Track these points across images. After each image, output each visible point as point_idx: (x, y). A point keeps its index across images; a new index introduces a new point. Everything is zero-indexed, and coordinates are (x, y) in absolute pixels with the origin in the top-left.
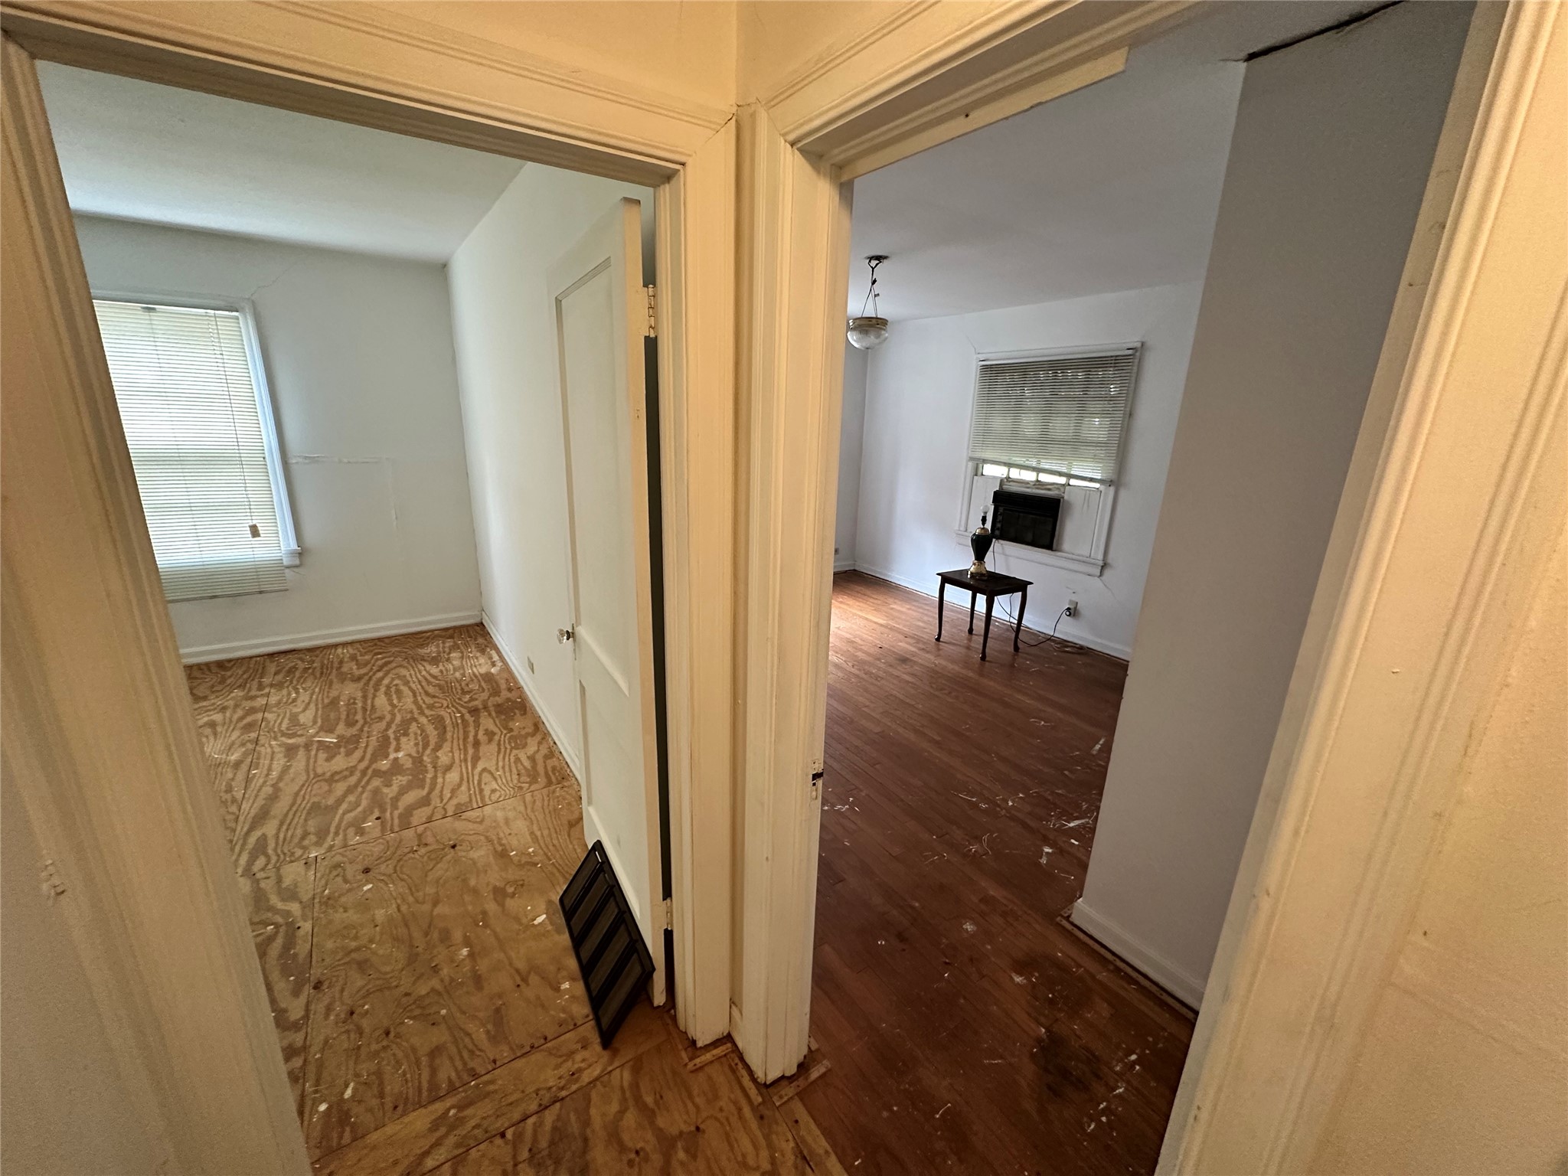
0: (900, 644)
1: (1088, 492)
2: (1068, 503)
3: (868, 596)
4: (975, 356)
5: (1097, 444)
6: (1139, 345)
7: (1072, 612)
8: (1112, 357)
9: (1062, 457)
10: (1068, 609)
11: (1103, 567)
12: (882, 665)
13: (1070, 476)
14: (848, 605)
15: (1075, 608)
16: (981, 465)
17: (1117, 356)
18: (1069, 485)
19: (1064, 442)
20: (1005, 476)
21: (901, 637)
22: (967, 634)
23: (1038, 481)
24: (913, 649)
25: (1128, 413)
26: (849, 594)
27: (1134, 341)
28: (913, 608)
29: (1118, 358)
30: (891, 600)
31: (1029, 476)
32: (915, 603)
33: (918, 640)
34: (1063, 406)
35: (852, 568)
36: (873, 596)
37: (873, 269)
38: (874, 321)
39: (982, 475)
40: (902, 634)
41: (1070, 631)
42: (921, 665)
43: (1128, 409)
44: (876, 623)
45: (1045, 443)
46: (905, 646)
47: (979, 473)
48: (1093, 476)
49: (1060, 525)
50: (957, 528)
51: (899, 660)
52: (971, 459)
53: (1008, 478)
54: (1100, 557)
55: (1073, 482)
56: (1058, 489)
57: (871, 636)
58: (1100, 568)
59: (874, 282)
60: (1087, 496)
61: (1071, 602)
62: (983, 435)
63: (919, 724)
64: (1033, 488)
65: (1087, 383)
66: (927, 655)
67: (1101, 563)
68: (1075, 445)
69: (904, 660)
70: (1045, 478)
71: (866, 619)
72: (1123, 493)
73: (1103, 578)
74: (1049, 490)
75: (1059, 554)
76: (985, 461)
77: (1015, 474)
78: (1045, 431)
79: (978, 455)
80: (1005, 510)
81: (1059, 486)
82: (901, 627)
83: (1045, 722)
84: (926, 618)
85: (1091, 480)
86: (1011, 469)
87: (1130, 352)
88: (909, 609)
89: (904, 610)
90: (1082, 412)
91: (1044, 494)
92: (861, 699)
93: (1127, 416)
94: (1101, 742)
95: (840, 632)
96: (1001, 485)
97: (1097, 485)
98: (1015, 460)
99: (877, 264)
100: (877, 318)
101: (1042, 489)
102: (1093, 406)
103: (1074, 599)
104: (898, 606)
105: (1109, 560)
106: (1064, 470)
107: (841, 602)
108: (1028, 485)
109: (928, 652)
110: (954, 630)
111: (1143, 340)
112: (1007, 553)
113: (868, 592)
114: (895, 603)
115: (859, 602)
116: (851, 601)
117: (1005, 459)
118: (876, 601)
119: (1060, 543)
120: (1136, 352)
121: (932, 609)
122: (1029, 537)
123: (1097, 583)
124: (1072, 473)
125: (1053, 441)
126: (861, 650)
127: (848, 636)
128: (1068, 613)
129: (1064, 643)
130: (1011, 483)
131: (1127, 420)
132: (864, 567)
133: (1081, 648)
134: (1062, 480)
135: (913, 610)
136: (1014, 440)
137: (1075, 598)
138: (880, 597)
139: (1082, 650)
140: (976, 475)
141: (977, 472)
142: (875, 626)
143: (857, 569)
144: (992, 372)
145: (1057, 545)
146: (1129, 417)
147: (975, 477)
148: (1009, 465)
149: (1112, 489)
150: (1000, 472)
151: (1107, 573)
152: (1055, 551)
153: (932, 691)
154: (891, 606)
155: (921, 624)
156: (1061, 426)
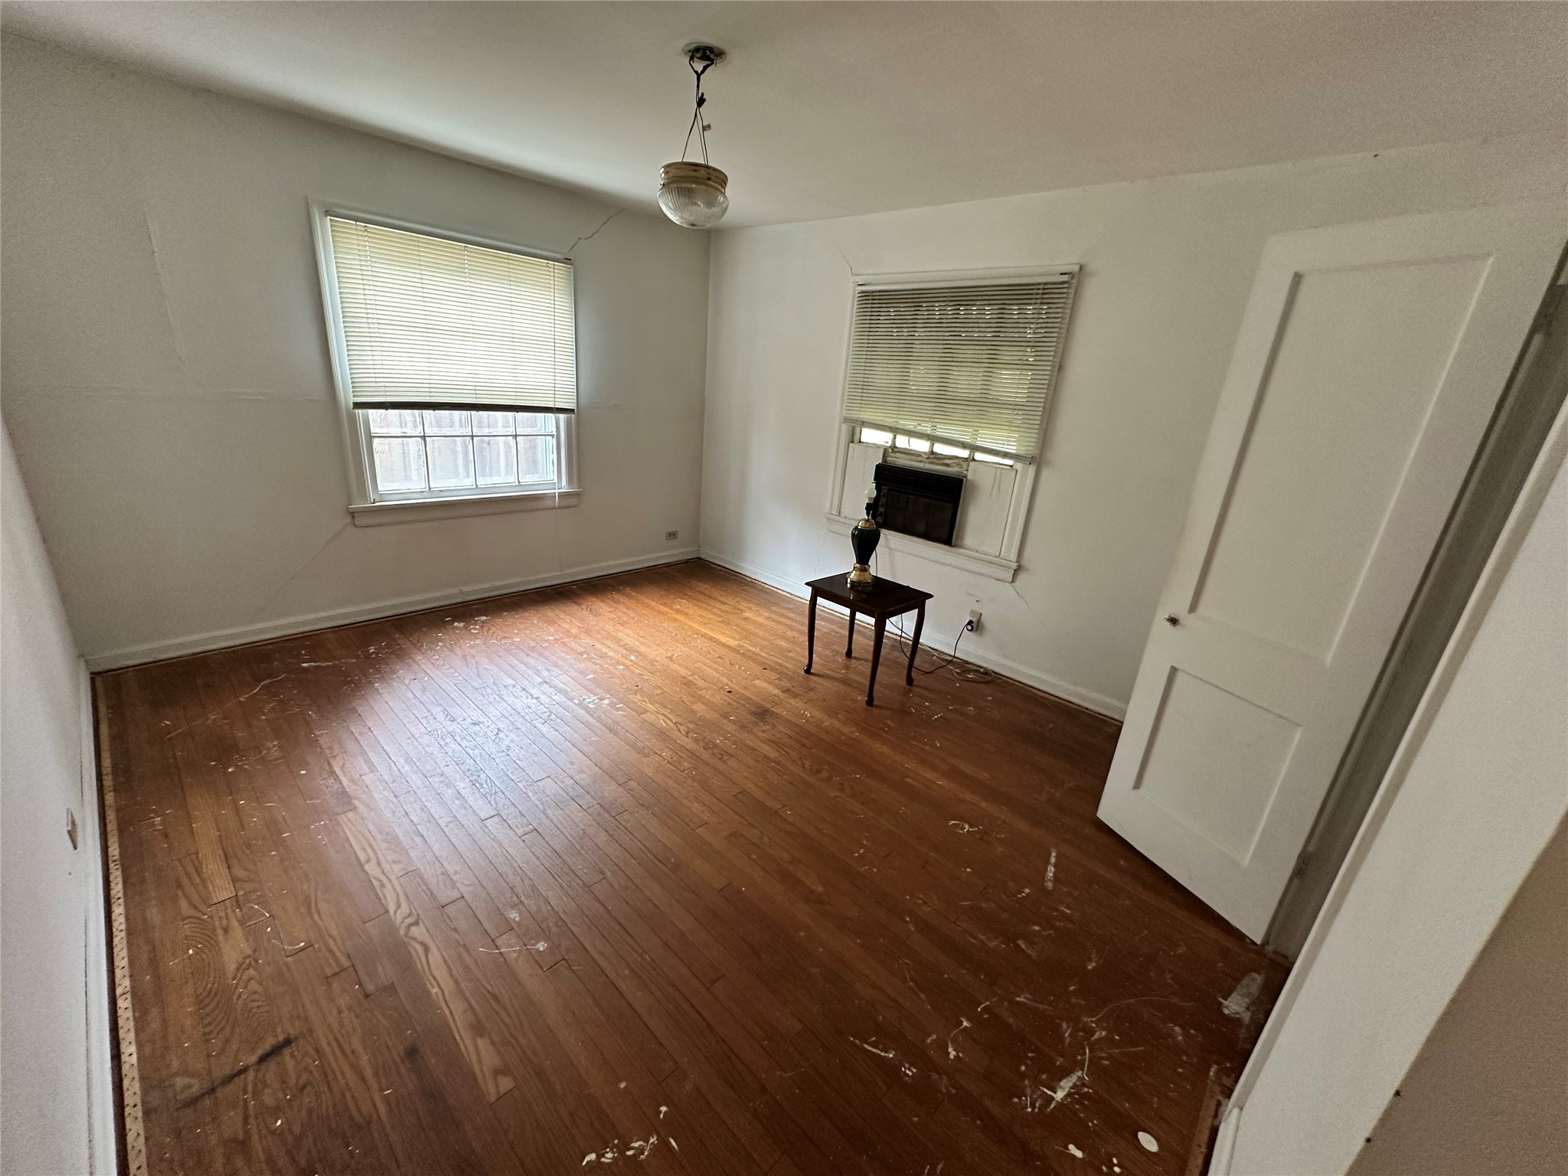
0: (757, 682)
1: (999, 471)
2: (972, 483)
3: (714, 599)
4: (852, 279)
5: (1015, 407)
6: (1076, 268)
7: (974, 626)
8: (1039, 284)
9: (965, 422)
10: (970, 623)
11: (1016, 572)
12: (730, 727)
13: (975, 448)
14: (687, 614)
15: (979, 621)
16: (858, 429)
17: (1046, 284)
18: (974, 460)
19: (969, 402)
20: (889, 445)
21: (758, 669)
22: (844, 657)
23: (932, 453)
24: (776, 692)
25: (1058, 365)
26: (690, 597)
27: (1069, 263)
28: (774, 617)
29: (1046, 287)
30: (744, 605)
31: (921, 446)
32: (774, 608)
33: (781, 673)
34: (968, 352)
35: (695, 556)
36: (723, 599)
37: (699, 76)
38: (703, 172)
39: (860, 442)
40: (761, 663)
41: (973, 651)
42: (788, 721)
43: (1058, 360)
44: (724, 645)
45: (943, 402)
46: (765, 687)
47: (856, 439)
48: (1007, 450)
49: (962, 514)
50: (827, 511)
51: (755, 714)
52: (846, 420)
53: (894, 447)
54: (1013, 556)
55: (978, 456)
56: (959, 464)
57: (716, 670)
58: (1013, 571)
59: (701, 102)
60: (998, 475)
61: (973, 612)
62: (861, 389)
63: (786, 856)
64: (924, 462)
65: (1001, 321)
66: (793, 701)
67: (1014, 566)
68: (983, 406)
69: (762, 714)
70: (941, 449)
71: (711, 639)
72: (1045, 473)
73: (1015, 584)
74: (947, 465)
75: (962, 551)
76: (864, 424)
77: (902, 442)
78: (942, 388)
79: (855, 415)
80: (889, 489)
81: (961, 461)
82: (757, 650)
83: (971, 826)
84: (790, 634)
85: (1006, 455)
86: (898, 437)
87: (1065, 278)
88: (768, 618)
89: (761, 620)
90: (993, 363)
91: (943, 472)
92: (696, 807)
93: (1057, 369)
94: (1053, 860)
95: (674, 666)
96: (885, 456)
97: (1010, 462)
98: (905, 425)
99: (705, 68)
100: (708, 167)
101: (938, 464)
102: (1007, 355)
103: (976, 609)
104: (755, 614)
105: (1024, 562)
106: (967, 439)
107: (678, 611)
108: (920, 459)
109: (795, 696)
110: (827, 652)
111: (1083, 261)
112: (892, 546)
113: (715, 593)
114: (750, 609)
115: (700, 607)
116: (690, 608)
117: (889, 421)
118: (724, 608)
119: (961, 537)
120: (1072, 278)
121: (799, 618)
122: (921, 527)
123: (1008, 590)
124: (979, 443)
125: (955, 401)
126: (700, 699)
127: (683, 672)
128: (969, 627)
129: (964, 666)
130: (898, 455)
131: (1055, 374)
132: (708, 555)
133: (987, 672)
134: (964, 453)
135: (773, 620)
136: (901, 397)
137: (978, 608)
138: (730, 600)
139: (988, 678)
140: (852, 442)
141: (853, 438)
142: (723, 651)
143: (702, 556)
144: (874, 301)
145: (957, 539)
146: (1059, 370)
147: (851, 444)
148: (895, 431)
149: (1032, 470)
150: (883, 438)
151: (1022, 577)
152: (955, 546)
153: (804, 776)
154: (746, 614)
155: (783, 644)
156: (965, 380)
